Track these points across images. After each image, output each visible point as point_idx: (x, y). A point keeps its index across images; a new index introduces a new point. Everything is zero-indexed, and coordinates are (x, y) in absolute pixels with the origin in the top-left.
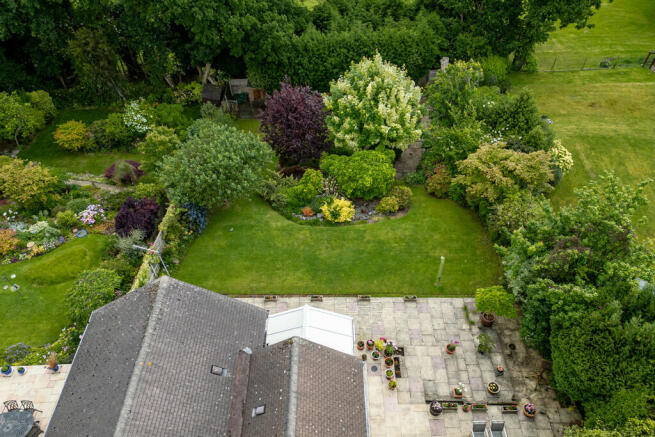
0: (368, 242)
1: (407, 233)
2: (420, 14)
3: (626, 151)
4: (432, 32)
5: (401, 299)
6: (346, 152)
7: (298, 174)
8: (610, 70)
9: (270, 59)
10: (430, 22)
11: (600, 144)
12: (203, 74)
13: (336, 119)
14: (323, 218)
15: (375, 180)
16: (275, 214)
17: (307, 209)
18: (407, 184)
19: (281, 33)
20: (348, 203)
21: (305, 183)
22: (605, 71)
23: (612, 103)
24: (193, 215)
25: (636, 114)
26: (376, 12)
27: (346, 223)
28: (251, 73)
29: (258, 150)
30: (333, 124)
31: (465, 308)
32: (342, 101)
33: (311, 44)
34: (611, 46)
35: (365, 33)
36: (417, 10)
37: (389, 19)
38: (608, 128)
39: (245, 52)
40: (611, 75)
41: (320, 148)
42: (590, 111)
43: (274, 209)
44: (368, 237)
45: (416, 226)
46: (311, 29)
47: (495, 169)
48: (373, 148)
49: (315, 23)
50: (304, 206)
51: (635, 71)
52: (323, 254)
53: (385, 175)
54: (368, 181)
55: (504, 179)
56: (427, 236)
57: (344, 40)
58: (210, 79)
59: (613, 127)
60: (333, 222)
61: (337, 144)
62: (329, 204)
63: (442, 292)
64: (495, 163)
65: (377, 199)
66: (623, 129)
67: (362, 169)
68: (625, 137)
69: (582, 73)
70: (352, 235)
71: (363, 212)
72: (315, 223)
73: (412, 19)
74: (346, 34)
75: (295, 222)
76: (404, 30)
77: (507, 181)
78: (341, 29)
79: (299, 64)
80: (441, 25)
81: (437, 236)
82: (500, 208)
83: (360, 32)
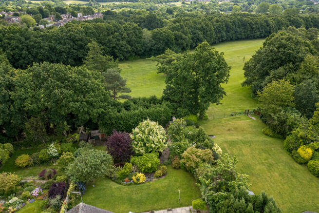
0: (152, 189)
1: (166, 184)
2: (163, 102)
3: (241, 145)
4: (168, 108)
5: (166, 210)
6: (140, 155)
7: (122, 165)
8: (234, 117)
9: (108, 123)
10: (167, 105)
11: (232, 144)
12: (80, 129)
13: (136, 143)
14: (133, 182)
15: (152, 164)
16: (114, 183)
17: (127, 179)
18: (165, 165)
19: (112, 113)
20: (143, 174)
21: (125, 169)
22: (232, 117)
23: (236, 129)
24: (81, 186)
25: (245, 132)
26: (147, 102)
27: (142, 183)
28: (100, 128)
29: (107, 157)
30: (135, 144)
31: (190, 210)
32: (137, 136)
33: (123, 116)
34: (234, 108)
35: (144, 110)
36: (162, 101)
37: (152, 105)
38: (235, 137)
39: (98, 121)
40: (234, 118)
41: (130, 154)
42: (229, 132)
43: (114, 181)
44: (151, 187)
45: (170, 181)
46: (124, 110)
47: (194, 156)
48: (150, 152)
49: (124, 107)
50: (125, 178)
51: (243, 116)
52: (134, 197)
53: (156, 162)
54: (149, 165)
55: (197, 159)
56: (174, 184)
57: (136, 113)
58: (83, 131)
59: (237, 137)
60: (138, 183)
61: (137, 152)
62: (135, 176)
63: (181, 205)
64: (193, 154)
65: (154, 172)
66: (240, 138)
67: (147, 160)
68: (241, 141)
69: (224, 119)
70: (146, 187)
71: (149, 178)
72: (130, 184)
73: (161, 104)
74: (137, 111)
75: (122, 185)
76: (158, 108)
77: (198, 160)
78: (135, 109)
79: (120, 123)
80: (171, 106)
81: (178, 184)
82: (197, 170)
83: (142, 110)
